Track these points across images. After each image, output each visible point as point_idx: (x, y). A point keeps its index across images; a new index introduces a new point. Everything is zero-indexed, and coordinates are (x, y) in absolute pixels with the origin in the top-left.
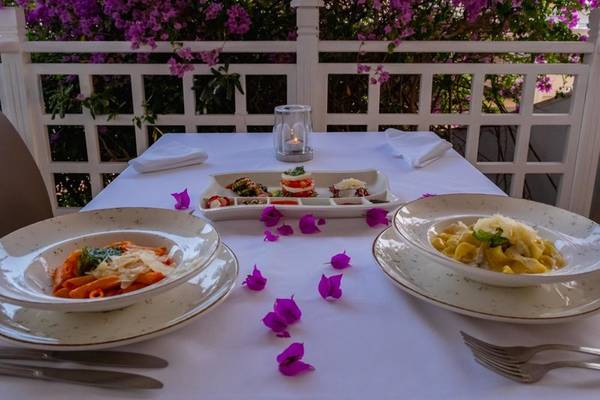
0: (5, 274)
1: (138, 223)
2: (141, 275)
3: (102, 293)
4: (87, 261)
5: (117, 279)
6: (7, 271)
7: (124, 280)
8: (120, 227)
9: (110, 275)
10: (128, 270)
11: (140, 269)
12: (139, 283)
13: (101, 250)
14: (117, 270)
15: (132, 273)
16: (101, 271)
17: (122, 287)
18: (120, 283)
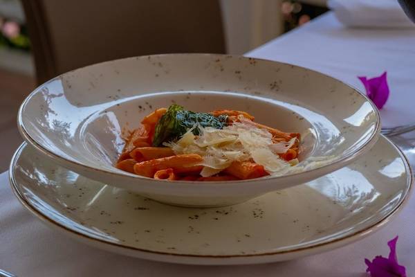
0: (50, 114)
1: (275, 87)
2: (235, 164)
3: (172, 175)
4: (171, 126)
5: (200, 161)
6: (53, 112)
7: (209, 164)
8: (246, 90)
9: (192, 153)
10: (220, 152)
11: (236, 154)
12: (229, 173)
13: (197, 116)
14: (205, 148)
15: (224, 157)
16: (184, 145)
17: (203, 174)
18: (201, 168)
